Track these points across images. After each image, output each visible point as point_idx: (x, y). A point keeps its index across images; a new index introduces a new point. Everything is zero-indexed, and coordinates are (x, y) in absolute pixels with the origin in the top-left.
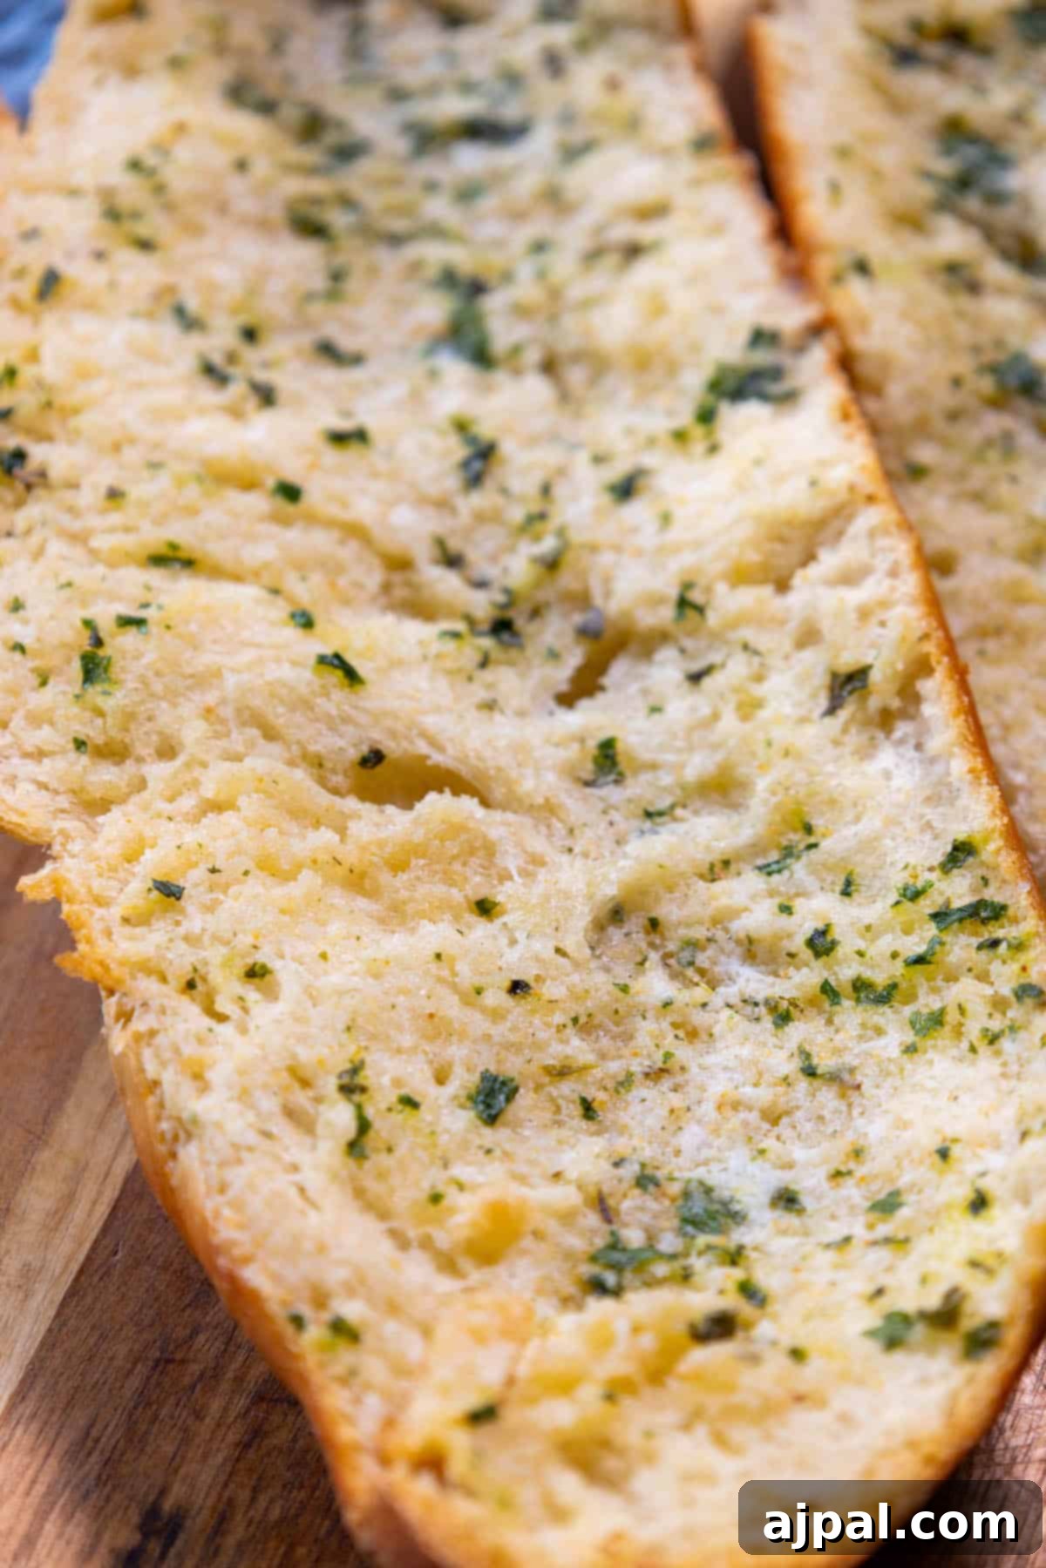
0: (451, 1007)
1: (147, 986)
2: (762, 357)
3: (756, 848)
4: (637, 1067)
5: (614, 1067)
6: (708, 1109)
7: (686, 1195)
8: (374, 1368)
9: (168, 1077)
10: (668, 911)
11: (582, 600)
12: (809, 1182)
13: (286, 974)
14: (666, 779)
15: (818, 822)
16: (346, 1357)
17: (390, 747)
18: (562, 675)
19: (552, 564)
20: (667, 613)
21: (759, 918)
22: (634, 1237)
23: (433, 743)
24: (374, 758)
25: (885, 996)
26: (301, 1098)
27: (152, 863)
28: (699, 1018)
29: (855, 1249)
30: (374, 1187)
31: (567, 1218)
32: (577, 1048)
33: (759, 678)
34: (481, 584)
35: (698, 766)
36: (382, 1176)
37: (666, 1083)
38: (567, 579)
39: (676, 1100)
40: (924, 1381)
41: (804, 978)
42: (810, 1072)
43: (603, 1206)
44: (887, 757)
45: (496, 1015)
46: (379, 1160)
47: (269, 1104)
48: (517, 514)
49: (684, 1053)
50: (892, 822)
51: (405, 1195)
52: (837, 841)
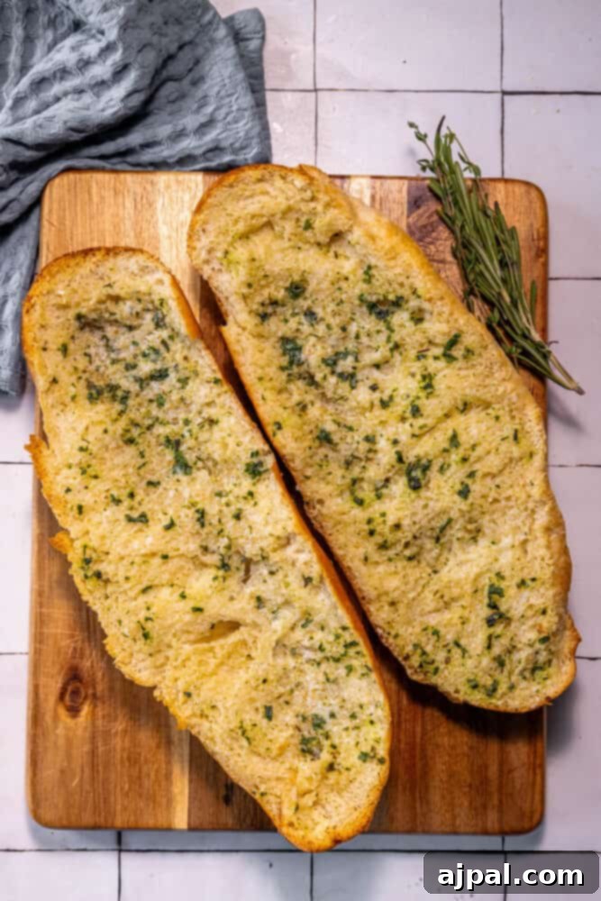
0: (254, 694)
1: (195, 721)
2: (255, 460)
3: (299, 620)
4: (293, 686)
5: (288, 688)
6: (310, 693)
7: (313, 719)
8: (272, 799)
9: (208, 742)
10: (286, 642)
11: (238, 552)
12: (336, 709)
13: (219, 705)
14: (274, 603)
15: (312, 613)
16: (266, 798)
17: (215, 621)
18: (242, 573)
19: (229, 547)
20: (259, 558)
21: (306, 643)
22: (306, 734)
23: (223, 616)
24: (213, 627)
25: (337, 660)
26: (234, 735)
27: (181, 685)
28: (302, 667)
29: (350, 730)
30: (255, 750)
31: (292, 736)
32: (281, 690)
33: (286, 576)
34: (213, 552)
35: (280, 600)
36: (255, 746)
37: (300, 688)
38: (233, 549)
39: (303, 692)
40: (373, 770)
41: (319, 656)
42: (328, 680)
43: (298, 728)
44: (321, 596)
45: (263, 690)
46: (254, 743)
47: (228, 741)
48: (215, 532)
49: (301, 679)
50: (328, 614)
51: (262, 750)
52: (317, 618)
